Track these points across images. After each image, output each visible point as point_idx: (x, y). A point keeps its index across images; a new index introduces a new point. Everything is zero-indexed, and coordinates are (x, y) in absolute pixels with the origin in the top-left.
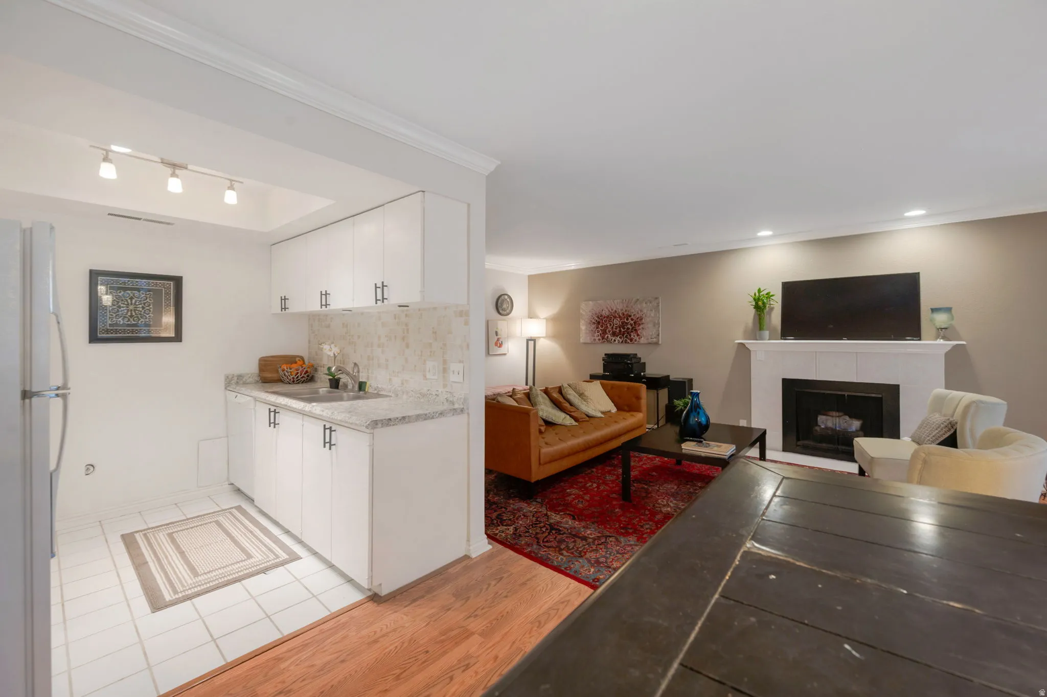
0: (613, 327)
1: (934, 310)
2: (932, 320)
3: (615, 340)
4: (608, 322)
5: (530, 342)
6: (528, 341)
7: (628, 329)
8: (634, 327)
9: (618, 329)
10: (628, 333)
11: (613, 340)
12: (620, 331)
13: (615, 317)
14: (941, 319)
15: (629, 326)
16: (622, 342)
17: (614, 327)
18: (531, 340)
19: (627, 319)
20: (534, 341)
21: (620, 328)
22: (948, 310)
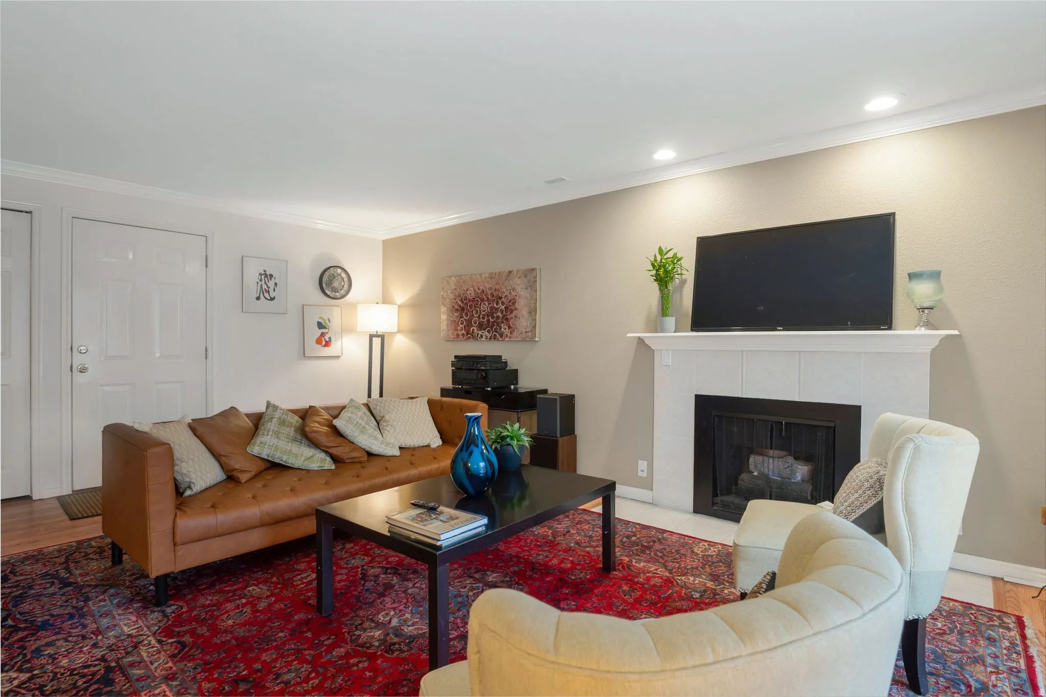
0: (479, 316)
1: (912, 276)
2: (909, 295)
3: (482, 336)
4: (473, 308)
5: (374, 339)
6: (371, 337)
7: (498, 317)
8: (504, 315)
9: (486, 319)
10: (498, 325)
11: (479, 336)
12: (488, 321)
13: (482, 300)
14: (923, 291)
15: (499, 314)
16: (490, 338)
17: (481, 316)
18: (377, 336)
19: (497, 304)
20: (382, 337)
21: (488, 316)
22: (935, 276)
